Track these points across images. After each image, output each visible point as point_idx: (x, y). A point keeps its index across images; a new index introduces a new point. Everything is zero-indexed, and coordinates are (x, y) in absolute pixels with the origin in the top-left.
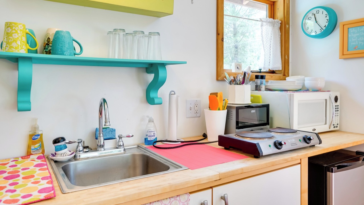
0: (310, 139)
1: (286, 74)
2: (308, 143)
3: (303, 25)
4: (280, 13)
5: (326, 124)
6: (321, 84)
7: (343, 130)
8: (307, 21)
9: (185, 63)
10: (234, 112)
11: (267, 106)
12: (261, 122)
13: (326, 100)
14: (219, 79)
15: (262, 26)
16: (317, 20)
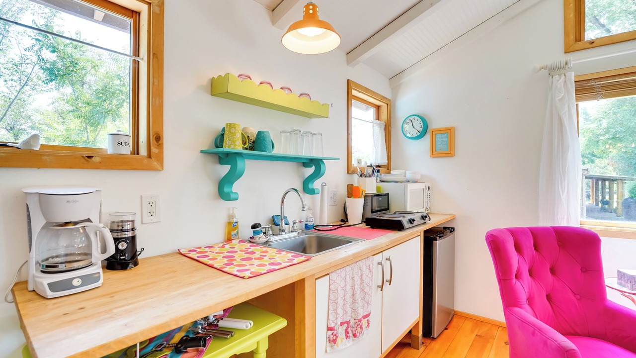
0: (414, 220)
1: (390, 169)
2: (412, 224)
3: (403, 128)
4: (384, 116)
5: (423, 208)
6: (418, 177)
7: (432, 213)
8: (405, 125)
9: (339, 159)
10: (369, 200)
11: (388, 194)
12: (379, 209)
13: (424, 189)
14: (349, 172)
15: (373, 127)
16: (414, 125)
